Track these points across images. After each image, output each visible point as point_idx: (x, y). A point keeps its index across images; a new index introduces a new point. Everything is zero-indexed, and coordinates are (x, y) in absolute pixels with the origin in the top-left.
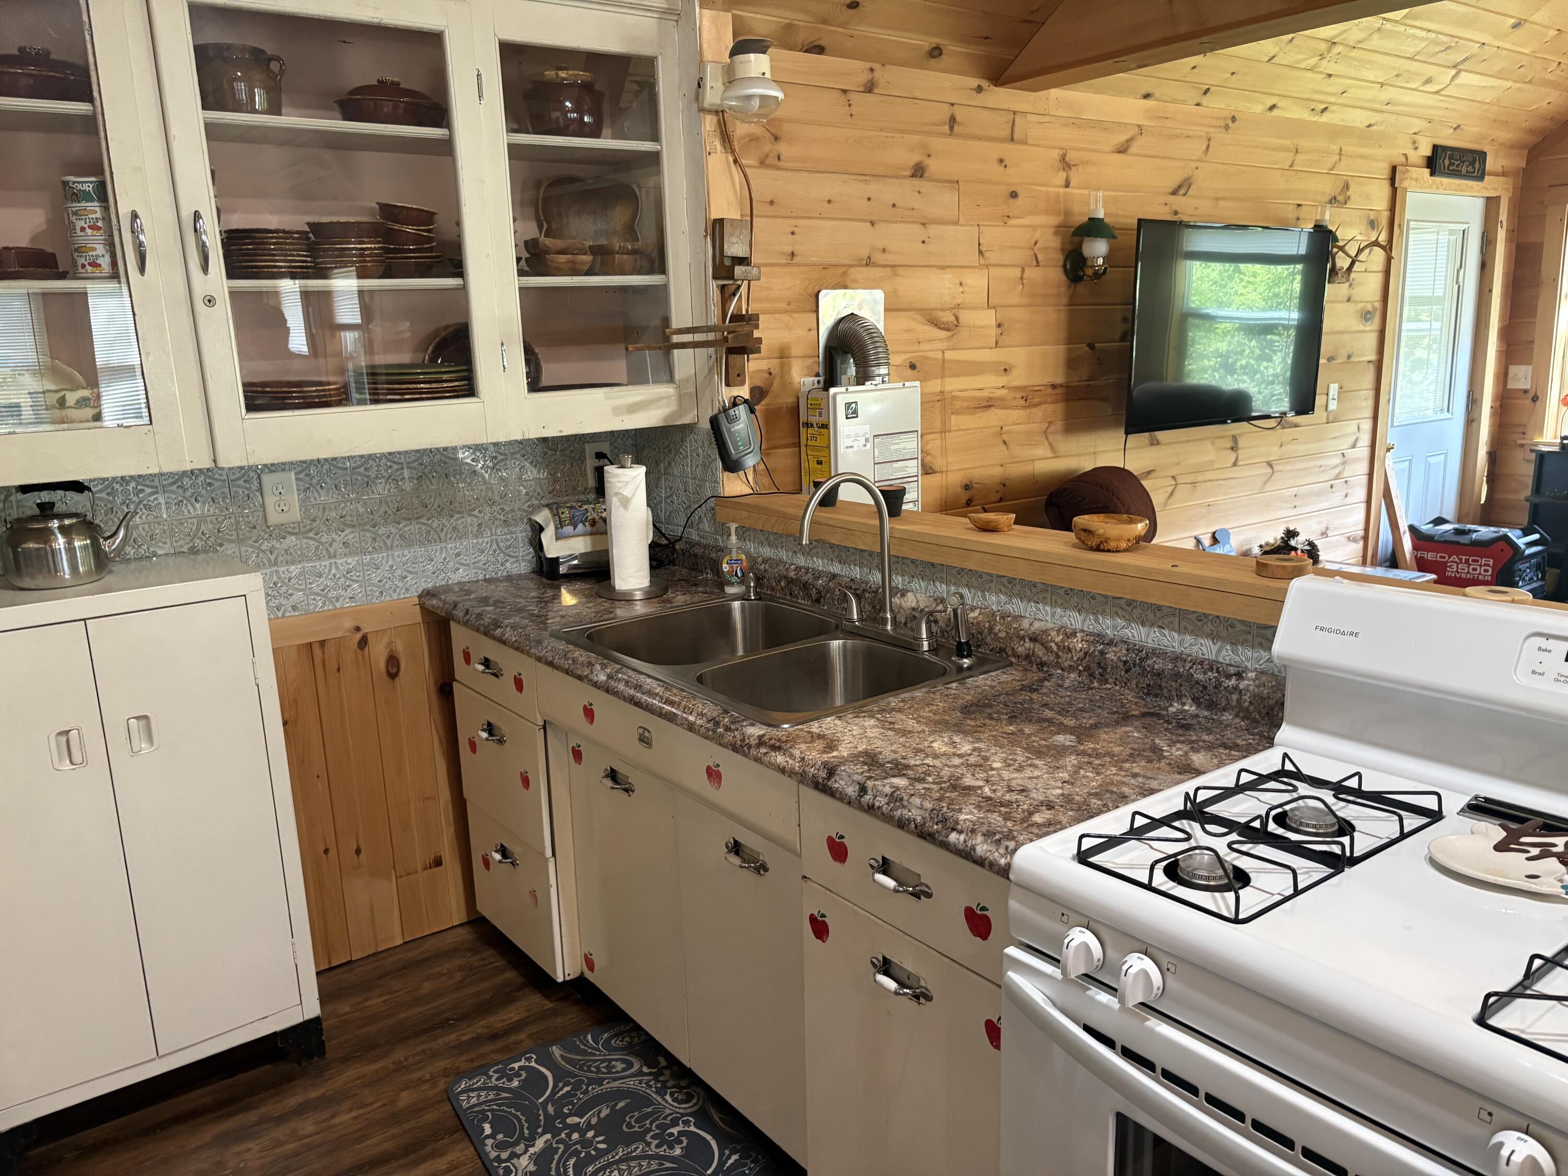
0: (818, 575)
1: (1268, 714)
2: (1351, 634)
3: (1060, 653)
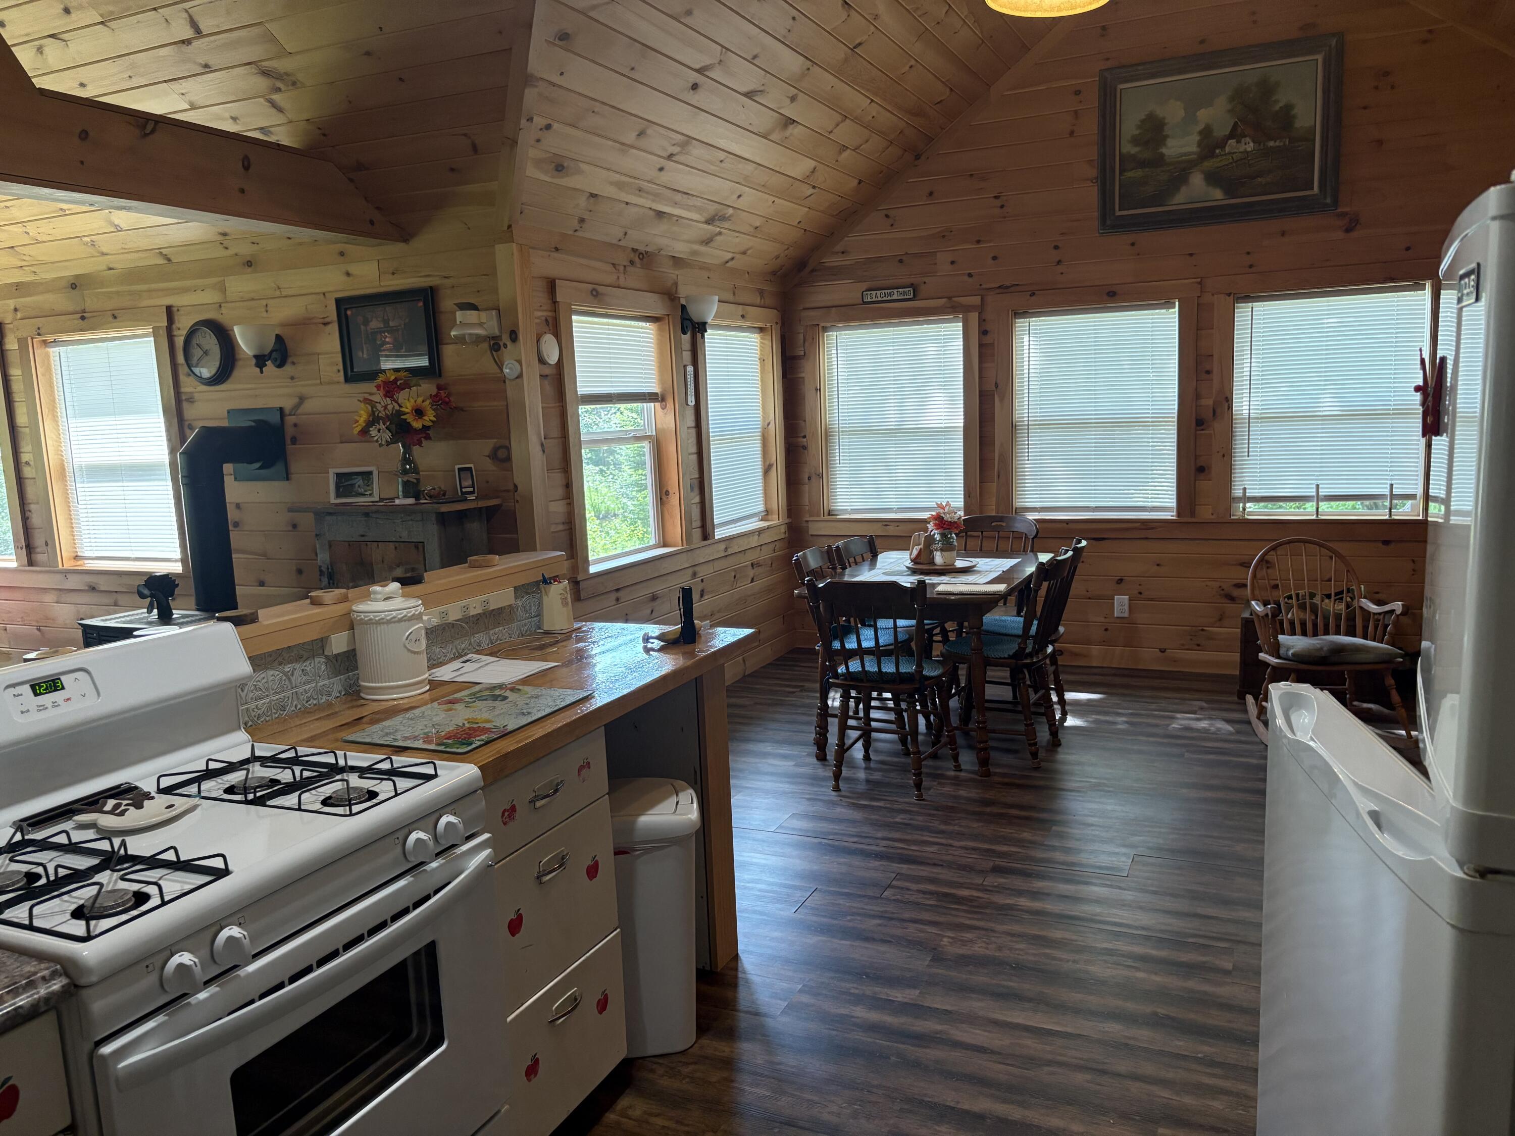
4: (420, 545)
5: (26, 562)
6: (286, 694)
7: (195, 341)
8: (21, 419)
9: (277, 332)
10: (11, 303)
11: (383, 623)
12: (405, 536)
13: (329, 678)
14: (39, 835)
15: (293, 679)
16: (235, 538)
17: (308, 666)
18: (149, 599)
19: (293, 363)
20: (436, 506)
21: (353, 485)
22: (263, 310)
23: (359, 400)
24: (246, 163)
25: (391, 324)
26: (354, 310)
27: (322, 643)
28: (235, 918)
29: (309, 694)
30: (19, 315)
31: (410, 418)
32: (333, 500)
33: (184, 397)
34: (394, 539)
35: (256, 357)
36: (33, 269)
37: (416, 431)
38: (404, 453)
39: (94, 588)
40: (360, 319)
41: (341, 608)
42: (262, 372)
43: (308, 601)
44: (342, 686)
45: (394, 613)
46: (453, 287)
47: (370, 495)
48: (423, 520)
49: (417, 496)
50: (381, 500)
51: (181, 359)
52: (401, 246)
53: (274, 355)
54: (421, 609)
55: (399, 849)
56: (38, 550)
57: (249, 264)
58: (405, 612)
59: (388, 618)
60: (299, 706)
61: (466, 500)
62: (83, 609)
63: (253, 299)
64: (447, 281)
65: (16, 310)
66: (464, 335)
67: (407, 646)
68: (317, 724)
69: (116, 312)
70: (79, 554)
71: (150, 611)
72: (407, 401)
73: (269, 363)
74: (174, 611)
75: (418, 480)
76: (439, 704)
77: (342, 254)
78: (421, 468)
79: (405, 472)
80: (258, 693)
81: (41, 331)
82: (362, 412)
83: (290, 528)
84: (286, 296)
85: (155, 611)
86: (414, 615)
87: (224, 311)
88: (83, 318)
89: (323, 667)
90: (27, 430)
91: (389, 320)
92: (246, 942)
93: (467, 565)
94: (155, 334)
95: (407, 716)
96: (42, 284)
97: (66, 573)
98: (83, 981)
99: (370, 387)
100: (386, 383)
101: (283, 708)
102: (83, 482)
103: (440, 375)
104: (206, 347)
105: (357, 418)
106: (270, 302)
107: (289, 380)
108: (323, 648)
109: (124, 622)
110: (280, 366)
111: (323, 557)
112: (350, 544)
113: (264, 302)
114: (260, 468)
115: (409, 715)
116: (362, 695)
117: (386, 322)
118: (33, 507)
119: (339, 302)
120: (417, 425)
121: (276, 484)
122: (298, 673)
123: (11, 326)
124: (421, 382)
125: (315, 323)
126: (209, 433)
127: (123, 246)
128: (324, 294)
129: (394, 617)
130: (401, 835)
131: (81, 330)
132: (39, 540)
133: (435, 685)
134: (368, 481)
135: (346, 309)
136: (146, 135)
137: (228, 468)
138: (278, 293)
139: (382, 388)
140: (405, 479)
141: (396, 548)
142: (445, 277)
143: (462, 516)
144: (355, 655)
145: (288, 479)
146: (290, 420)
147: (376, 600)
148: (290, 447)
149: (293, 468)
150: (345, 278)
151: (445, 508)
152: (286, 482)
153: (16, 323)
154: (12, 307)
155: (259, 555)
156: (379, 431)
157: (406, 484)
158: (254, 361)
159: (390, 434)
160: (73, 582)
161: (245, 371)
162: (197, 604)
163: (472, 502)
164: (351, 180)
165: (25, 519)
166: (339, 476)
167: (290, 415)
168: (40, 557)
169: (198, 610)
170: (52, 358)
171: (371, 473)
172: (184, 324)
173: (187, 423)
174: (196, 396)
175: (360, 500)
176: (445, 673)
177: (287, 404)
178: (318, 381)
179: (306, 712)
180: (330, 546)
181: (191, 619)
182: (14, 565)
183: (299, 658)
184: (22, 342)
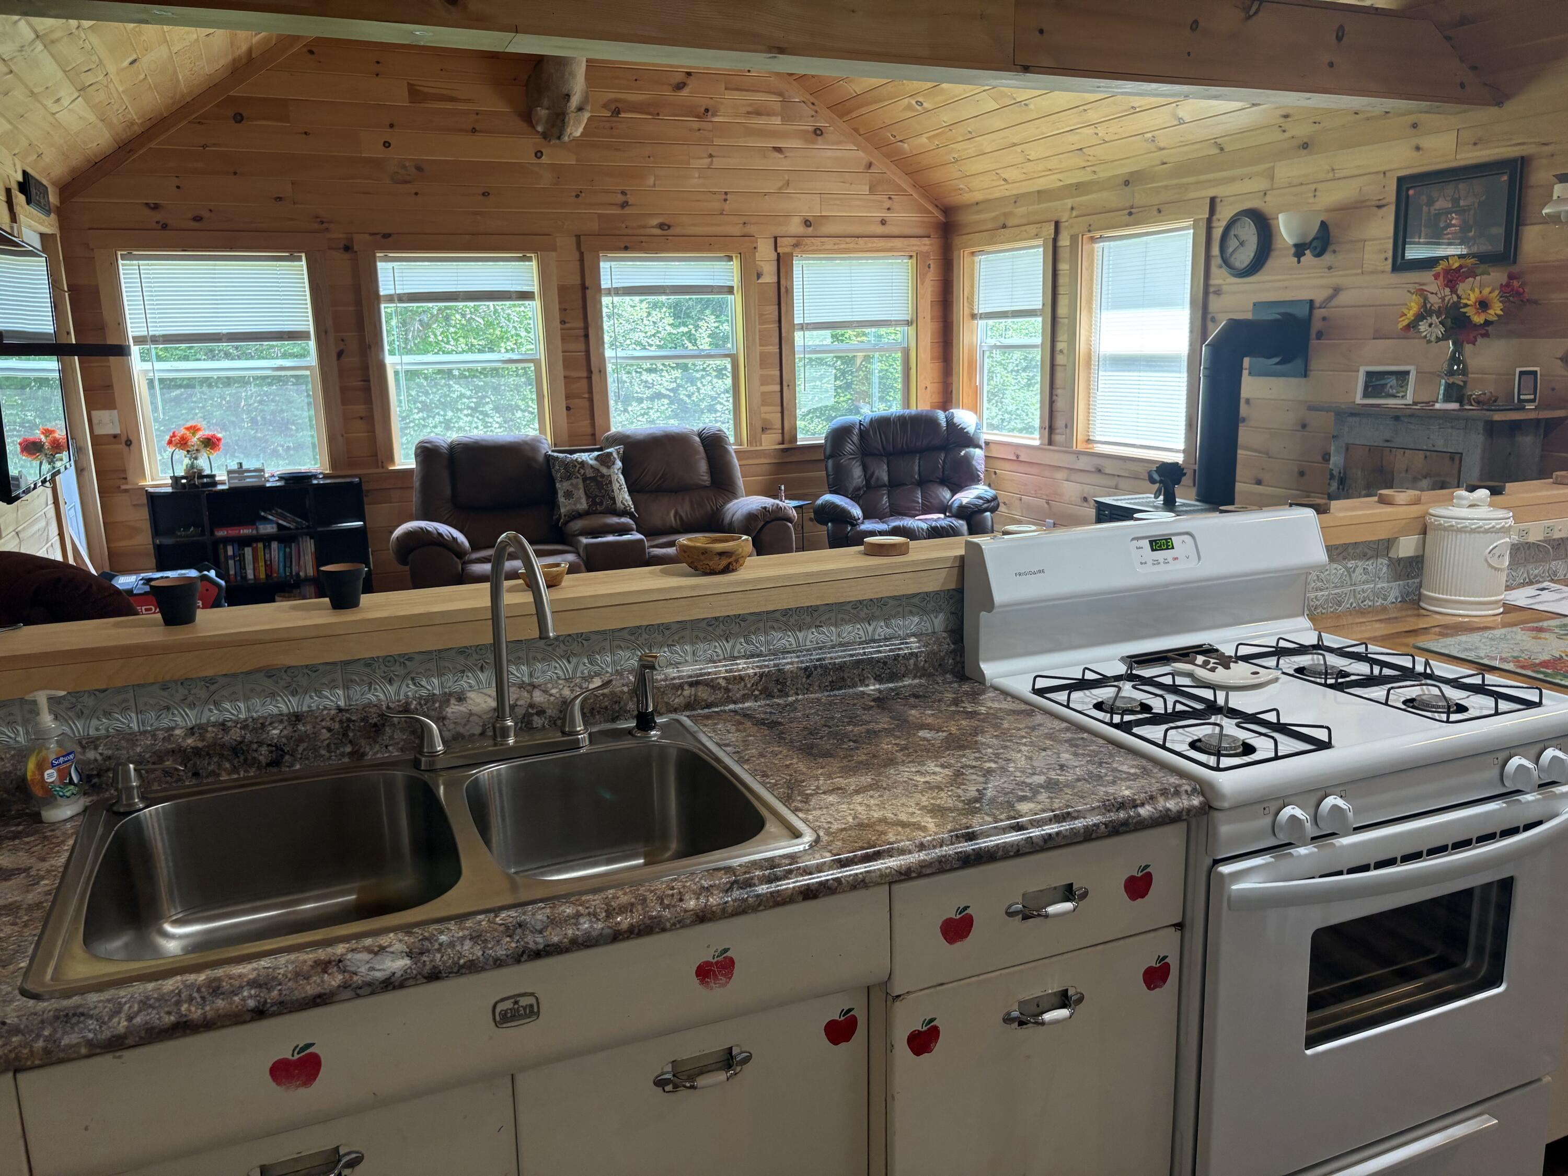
0: (262, 725)
1: (940, 665)
2: (1040, 571)
3: (730, 687)
4: (1457, 457)
5: (1046, 441)
6: (1345, 590)
7: (1232, 233)
8: (1062, 311)
9: (1322, 219)
10: (1069, 202)
11: (1465, 532)
12: (1440, 445)
13: (1388, 582)
14: (1147, 672)
15: (1354, 576)
16: (1244, 435)
17: (1370, 565)
18: (1157, 485)
19: (1334, 252)
20: (1488, 413)
21: (1384, 385)
22: (1311, 195)
23: (1409, 291)
24: (1340, 34)
25: (1462, 203)
26: (1418, 189)
27: (1389, 543)
28: (1339, 789)
29: (1366, 595)
30: (1075, 213)
31: (1470, 311)
32: (1359, 399)
33: (1212, 290)
34: (1425, 447)
35: (1296, 246)
36: (1093, 168)
37: (1476, 326)
38: (1454, 352)
39: (1100, 471)
40: (1424, 198)
41: (1414, 511)
42: (1299, 262)
43: (1376, 498)
44: (1400, 592)
45: (1481, 523)
46: (1553, 155)
47: (1403, 397)
48: (1465, 428)
49: (1460, 400)
50: (1415, 403)
51: (1216, 250)
52: (1494, 110)
53: (1315, 243)
54: (1511, 522)
55: (1496, 771)
56: (1057, 431)
57: (1305, 146)
58: (1493, 523)
59: (1473, 527)
60: (1354, 605)
61: (1523, 409)
62: (1087, 488)
63: (1302, 184)
64: (1546, 148)
65: (1072, 208)
66: (1560, 212)
67: (1489, 560)
68: (1377, 625)
69: (1160, 207)
70: (1091, 438)
71: (1156, 497)
72: (1470, 292)
73: (1307, 252)
74: (1177, 500)
75: (1465, 382)
76: (1522, 629)
77: (1415, 126)
78: (1470, 370)
79: (1451, 373)
80: (1319, 584)
81: (1091, 228)
82: (1413, 304)
83: (1300, 428)
84: (1339, 179)
85: (1161, 497)
86: (1503, 527)
87: (1268, 198)
88: (1130, 214)
89: (1385, 569)
90: (1066, 321)
91: (1459, 198)
92: (1350, 815)
93: (1551, 480)
94: (1195, 227)
95: (1486, 635)
96: (1098, 183)
97: (1079, 454)
98: (1216, 804)
99: (1426, 277)
100: (1447, 271)
101: (1339, 604)
102: (1105, 371)
103: (1515, 262)
104: (1242, 238)
105: (1405, 311)
106: (1319, 186)
107: (1326, 270)
108: (1388, 549)
109: (1134, 504)
110: (1318, 255)
111: (1337, 460)
112: (1371, 449)
113: (1313, 186)
114: (1277, 364)
115: (1487, 634)
116: (1423, 605)
117: (1456, 201)
118: (1059, 392)
119: (1400, 180)
120: (1478, 319)
121: (1293, 381)
122: (1359, 570)
123: (1067, 224)
124: (1490, 269)
125: (1369, 206)
126: (1235, 326)
127: (1182, 139)
128: (1384, 173)
129: (1480, 527)
130: (1502, 756)
131: (1127, 226)
132: (1060, 423)
133: (1509, 609)
134: (1403, 381)
135: (1408, 189)
136: (1250, 17)
137: (1246, 361)
138: (1331, 175)
139: (1441, 277)
140: (1451, 381)
141: (1426, 457)
142: (1544, 144)
143: (1515, 427)
144: (1422, 562)
145: (1305, 376)
146: (1319, 313)
147: (1460, 506)
148: (1314, 342)
149: (1313, 365)
150: (1415, 154)
151: (1498, 417)
152: (1303, 380)
153: (1071, 221)
154: (1070, 206)
155: (1260, 452)
156: (1430, 325)
157: (1449, 386)
158: (1293, 250)
159: (1443, 330)
160: (1083, 463)
161: (1281, 260)
162: (1198, 494)
163: (1531, 412)
164: (1448, 38)
165: (1052, 402)
166: (1369, 374)
167: (1320, 308)
168: (1058, 438)
169: (1197, 500)
170: (1096, 253)
171: (1408, 373)
172: (1225, 214)
173: (1209, 316)
174: (1225, 288)
175: (1391, 402)
176: (1521, 597)
177: (1318, 296)
178: (1359, 271)
179: (1361, 612)
180: (1347, 449)
181: (1192, 508)
182: (1037, 443)
183: (1364, 556)
184: (1074, 239)
